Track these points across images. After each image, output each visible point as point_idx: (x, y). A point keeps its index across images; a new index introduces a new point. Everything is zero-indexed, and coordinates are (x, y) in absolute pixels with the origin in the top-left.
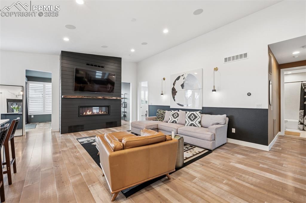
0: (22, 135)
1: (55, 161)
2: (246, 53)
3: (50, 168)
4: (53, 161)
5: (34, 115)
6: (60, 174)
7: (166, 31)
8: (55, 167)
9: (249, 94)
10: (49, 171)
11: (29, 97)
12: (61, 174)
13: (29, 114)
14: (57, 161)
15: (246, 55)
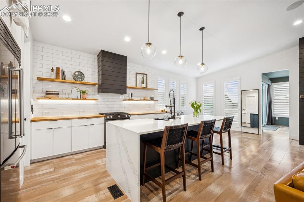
0: (258, 134)
1: (266, 168)
3: (255, 171)
4: (264, 167)
5: (278, 117)
6: (259, 181)
8: (260, 173)
10: (252, 173)
11: (273, 98)
12: (260, 183)
13: (273, 116)
14: (268, 169)
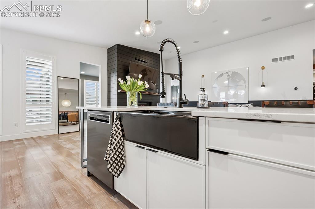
0: (79, 131)
2: (293, 56)
7: (226, 32)
9: (296, 89)
15: (292, 57)
